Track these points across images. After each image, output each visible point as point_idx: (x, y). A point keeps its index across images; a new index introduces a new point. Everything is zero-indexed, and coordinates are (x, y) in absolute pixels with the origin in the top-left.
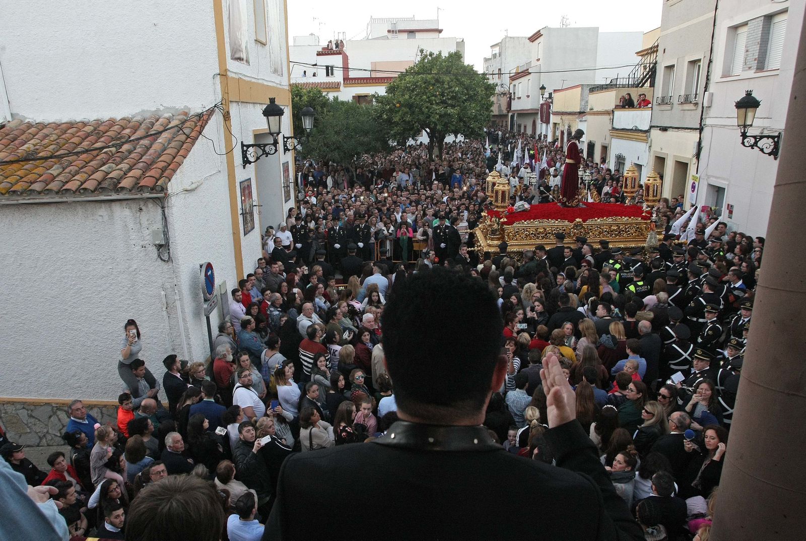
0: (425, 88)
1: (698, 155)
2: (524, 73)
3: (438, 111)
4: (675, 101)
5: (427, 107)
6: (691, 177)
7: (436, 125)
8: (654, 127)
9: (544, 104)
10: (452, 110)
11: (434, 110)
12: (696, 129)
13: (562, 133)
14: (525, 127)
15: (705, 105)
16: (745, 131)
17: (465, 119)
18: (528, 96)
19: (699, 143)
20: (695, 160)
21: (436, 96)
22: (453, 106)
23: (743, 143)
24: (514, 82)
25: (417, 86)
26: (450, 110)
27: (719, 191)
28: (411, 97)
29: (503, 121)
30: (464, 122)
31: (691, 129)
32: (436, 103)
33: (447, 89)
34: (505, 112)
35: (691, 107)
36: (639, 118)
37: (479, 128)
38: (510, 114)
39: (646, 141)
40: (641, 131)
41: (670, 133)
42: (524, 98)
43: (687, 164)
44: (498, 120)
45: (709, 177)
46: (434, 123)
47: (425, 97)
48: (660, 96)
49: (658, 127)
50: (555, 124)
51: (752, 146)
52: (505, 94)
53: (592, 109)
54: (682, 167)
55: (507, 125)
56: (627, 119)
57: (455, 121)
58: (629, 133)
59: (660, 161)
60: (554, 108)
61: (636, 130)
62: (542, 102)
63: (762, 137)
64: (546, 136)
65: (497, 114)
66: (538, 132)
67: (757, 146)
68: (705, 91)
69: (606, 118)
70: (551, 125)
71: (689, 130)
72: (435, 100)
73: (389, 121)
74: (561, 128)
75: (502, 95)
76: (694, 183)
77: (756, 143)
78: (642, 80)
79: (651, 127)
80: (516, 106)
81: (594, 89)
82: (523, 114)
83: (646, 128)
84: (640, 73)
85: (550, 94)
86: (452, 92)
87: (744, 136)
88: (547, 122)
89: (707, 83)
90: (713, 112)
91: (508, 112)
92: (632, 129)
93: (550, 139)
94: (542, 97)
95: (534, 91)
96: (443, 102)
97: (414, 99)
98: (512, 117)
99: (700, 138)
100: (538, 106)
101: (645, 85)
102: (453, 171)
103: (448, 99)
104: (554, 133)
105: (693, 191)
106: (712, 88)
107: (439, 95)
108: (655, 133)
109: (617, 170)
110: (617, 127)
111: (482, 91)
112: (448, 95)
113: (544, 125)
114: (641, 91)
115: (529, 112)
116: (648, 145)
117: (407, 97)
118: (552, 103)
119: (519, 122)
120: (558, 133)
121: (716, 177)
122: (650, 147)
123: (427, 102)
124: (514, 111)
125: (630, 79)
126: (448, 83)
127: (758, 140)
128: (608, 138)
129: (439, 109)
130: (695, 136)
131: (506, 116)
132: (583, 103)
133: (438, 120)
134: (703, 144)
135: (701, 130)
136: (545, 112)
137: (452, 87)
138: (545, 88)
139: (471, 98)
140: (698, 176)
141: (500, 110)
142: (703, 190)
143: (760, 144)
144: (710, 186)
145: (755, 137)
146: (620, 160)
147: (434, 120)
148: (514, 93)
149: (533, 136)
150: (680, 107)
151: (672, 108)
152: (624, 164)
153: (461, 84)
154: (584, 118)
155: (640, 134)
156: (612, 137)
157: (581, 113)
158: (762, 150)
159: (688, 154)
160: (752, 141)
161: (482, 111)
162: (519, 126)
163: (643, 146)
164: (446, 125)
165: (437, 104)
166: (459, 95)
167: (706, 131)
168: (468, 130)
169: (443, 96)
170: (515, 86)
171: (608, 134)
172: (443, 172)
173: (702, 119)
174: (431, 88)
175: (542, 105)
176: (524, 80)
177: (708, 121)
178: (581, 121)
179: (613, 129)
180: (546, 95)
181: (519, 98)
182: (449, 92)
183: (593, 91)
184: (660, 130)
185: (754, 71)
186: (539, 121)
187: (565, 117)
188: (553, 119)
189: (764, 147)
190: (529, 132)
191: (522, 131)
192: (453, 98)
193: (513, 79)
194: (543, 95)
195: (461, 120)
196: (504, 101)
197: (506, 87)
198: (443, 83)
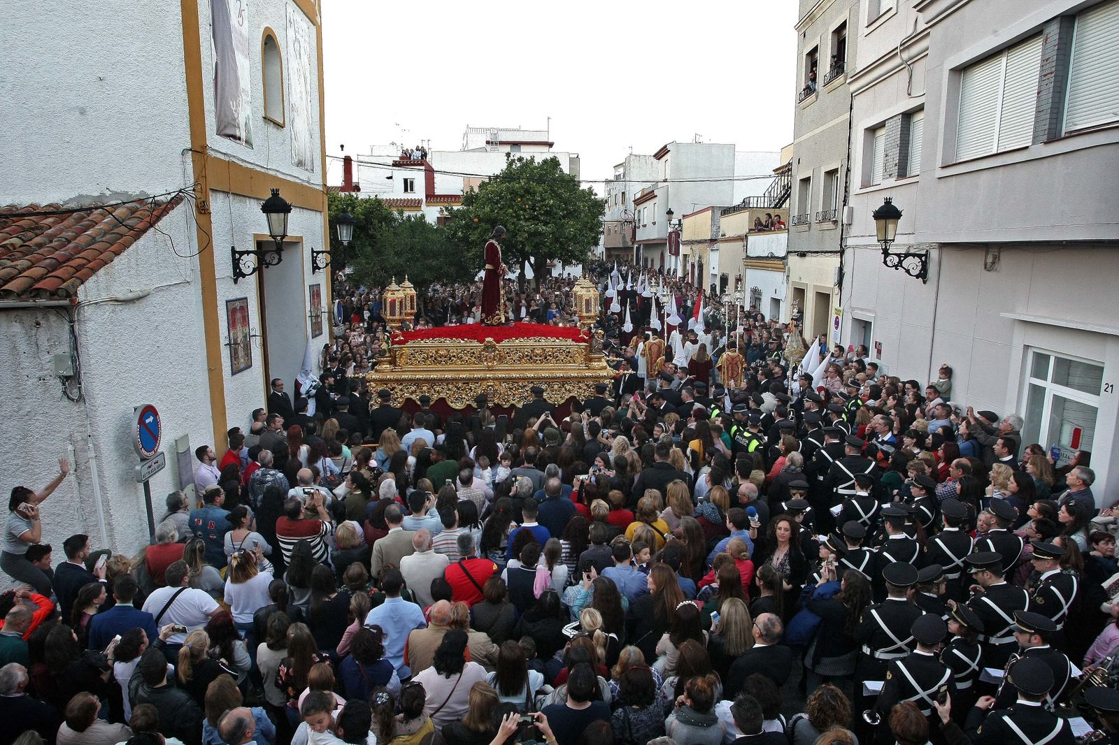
0: (512, 199)
1: (840, 283)
2: (648, 196)
3: (526, 229)
4: (814, 221)
5: (513, 223)
6: (834, 311)
7: (524, 246)
8: (791, 252)
9: (673, 232)
10: (544, 228)
11: (522, 227)
12: (836, 252)
13: (693, 265)
14: (652, 261)
15: (845, 221)
16: (886, 247)
17: (561, 240)
18: (654, 223)
19: (841, 269)
20: (837, 290)
21: (525, 210)
22: (546, 224)
23: (885, 262)
24: (641, 207)
25: (502, 198)
26: (541, 228)
27: (865, 326)
28: (492, 211)
29: (628, 255)
30: (561, 243)
31: (831, 252)
32: (525, 218)
33: (539, 201)
34: (630, 244)
35: (830, 225)
36: (774, 243)
37: (581, 251)
38: (636, 246)
39: (782, 269)
40: (778, 258)
41: (809, 259)
42: (650, 225)
43: (828, 295)
44: (622, 254)
45: (853, 309)
46: (522, 243)
47: (511, 210)
48: (796, 214)
49: (795, 252)
50: (685, 256)
51: (896, 267)
52: (630, 222)
53: (724, 235)
54: (824, 298)
55: (632, 259)
56: (762, 244)
57: (548, 241)
58: (764, 261)
59: (800, 293)
60: (685, 236)
61: (772, 257)
62: (670, 230)
63: (907, 255)
64: (675, 271)
65: (621, 246)
66: (666, 268)
67: (901, 266)
68: (844, 205)
69: (740, 244)
70: (681, 257)
71: (830, 254)
72: (523, 215)
73: (465, 239)
74: (691, 260)
75: (626, 223)
76: (837, 318)
77: (900, 262)
78: (780, 200)
79: (789, 252)
80: (641, 235)
81: (727, 211)
82: (650, 245)
83: (783, 254)
84: (777, 192)
85: (680, 221)
86: (546, 206)
87: (886, 253)
88: (677, 254)
89: (845, 196)
90: (854, 230)
91: (633, 244)
92: (767, 257)
93: (680, 274)
94: (670, 224)
95: (661, 217)
96: (535, 218)
97: (497, 213)
98: (638, 249)
99: (841, 262)
100: (665, 236)
101: (784, 206)
102: (547, 305)
103: (541, 214)
104: (685, 266)
105: (837, 328)
106: (852, 202)
107: (529, 208)
108: (793, 260)
109: (754, 307)
110: (751, 255)
111: (584, 206)
112: (540, 209)
113: (673, 258)
114: (777, 211)
115: (656, 242)
116: (786, 274)
117: (487, 209)
118: (681, 231)
119: (646, 255)
120: (689, 267)
121: (862, 310)
122: (788, 276)
123: (514, 217)
124: (639, 241)
125: (766, 198)
126: (541, 195)
127: (902, 259)
128: (742, 268)
129: (528, 226)
130: (835, 261)
131: (633, 248)
132: (714, 229)
133: (526, 239)
134: (845, 270)
135: (842, 253)
136: (674, 241)
137: (545, 200)
138: (672, 213)
139: (570, 215)
140: (841, 308)
141: (625, 242)
142: (848, 325)
143: (905, 264)
144: (855, 320)
145: (898, 255)
146: (756, 295)
147: (521, 239)
148: (639, 220)
149: (661, 271)
150: (818, 226)
151: (810, 229)
152: (760, 299)
153: (559, 196)
154: (716, 246)
155: (776, 262)
156: (747, 266)
157: (713, 241)
158: (908, 271)
159: (829, 283)
160: (896, 260)
161: (584, 232)
162: (646, 260)
163: (779, 276)
164: (537, 246)
165: (526, 220)
166: (554, 210)
167: (848, 253)
168: (566, 254)
169: (535, 210)
170: (639, 211)
171: (741, 263)
172: (536, 308)
173: (842, 239)
174: (519, 199)
175: (670, 233)
176: (649, 204)
177: (850, 242)
178: (712, 250)
179: (748, 257)
180: (675, 221)
181: (644, 226)
182: (543, 206)
183: (725, 214)
184: (798, 255)
185: (895, 179)
186: (667, 254)
187: (696, 247)
188: (683, 250)
189: (910, 268)
190: (657, 267)
191: (649, 266)
192: (547, 213)
193: (638, 202)
194: (670, 220)
195: (556, 240)
196: (628, 229)
197: (631, 213)
198: (535, 193)
